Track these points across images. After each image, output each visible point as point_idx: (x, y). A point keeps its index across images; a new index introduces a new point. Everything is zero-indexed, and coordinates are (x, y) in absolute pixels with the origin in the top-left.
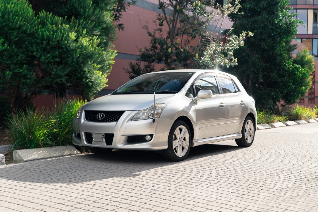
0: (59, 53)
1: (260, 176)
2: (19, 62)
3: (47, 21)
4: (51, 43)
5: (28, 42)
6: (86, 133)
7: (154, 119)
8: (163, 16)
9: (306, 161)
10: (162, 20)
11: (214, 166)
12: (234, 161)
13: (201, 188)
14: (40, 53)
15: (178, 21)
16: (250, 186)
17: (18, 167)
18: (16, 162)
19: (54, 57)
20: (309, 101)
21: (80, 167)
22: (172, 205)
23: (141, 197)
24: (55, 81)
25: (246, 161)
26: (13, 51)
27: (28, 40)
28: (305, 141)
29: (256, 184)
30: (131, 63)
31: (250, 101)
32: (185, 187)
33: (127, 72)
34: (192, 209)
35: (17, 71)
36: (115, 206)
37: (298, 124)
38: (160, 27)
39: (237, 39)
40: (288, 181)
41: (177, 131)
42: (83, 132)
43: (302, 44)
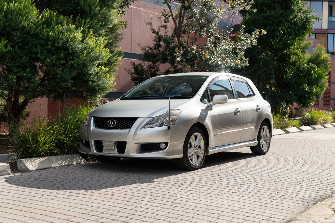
0: (64, 55)
1: (280, 185)
2: (22, 65)
3: (52, 20)
4: (56, 44)
5: (32, 43)
6: (96, 140)
7: (169, 126)
8: (168, 12)
9: (325, 169)
10: (168, 16)
11: (232, 175)
12: (251, 170)
13: (223, 197)
14: (44, 55)
15: (185, 18)
16: (272, 195)
17: (25, 177)
18: (21, 171)
19: (59, 59)
20: (324, 103)
21: (91, 177)
22: (198, 214)
23: (163, 206)
24: (60, 86)
25: (264, 170)
26: (16, 52)
27: (32, 41)
28: (323, 148)
29: (278, 194)
30: (134, 63)
31: (265, 106)
32: (206, 197)
33: (129, 73)
34: (218, 218)
35: (20, 74)
36: (140, 215)
37: (314, 129)
38: (165, 24)
39: (249, 37)
40: (310, 190)
41: (192, 139)
42: (93, 140)
43: (316, 40)
